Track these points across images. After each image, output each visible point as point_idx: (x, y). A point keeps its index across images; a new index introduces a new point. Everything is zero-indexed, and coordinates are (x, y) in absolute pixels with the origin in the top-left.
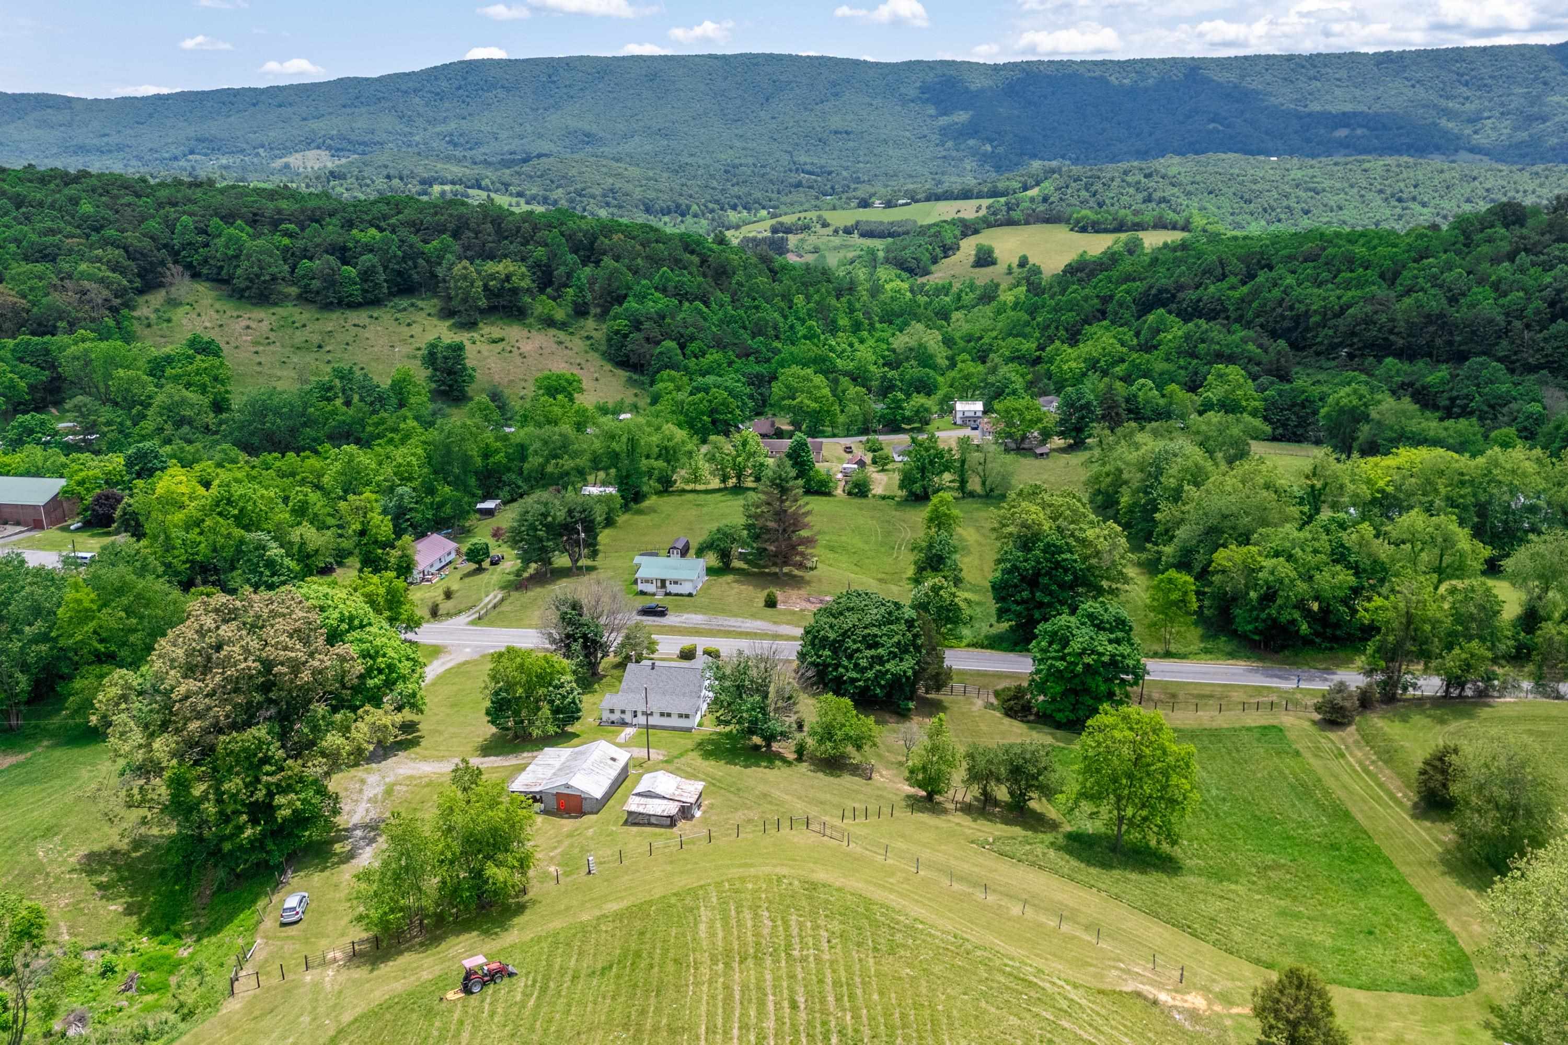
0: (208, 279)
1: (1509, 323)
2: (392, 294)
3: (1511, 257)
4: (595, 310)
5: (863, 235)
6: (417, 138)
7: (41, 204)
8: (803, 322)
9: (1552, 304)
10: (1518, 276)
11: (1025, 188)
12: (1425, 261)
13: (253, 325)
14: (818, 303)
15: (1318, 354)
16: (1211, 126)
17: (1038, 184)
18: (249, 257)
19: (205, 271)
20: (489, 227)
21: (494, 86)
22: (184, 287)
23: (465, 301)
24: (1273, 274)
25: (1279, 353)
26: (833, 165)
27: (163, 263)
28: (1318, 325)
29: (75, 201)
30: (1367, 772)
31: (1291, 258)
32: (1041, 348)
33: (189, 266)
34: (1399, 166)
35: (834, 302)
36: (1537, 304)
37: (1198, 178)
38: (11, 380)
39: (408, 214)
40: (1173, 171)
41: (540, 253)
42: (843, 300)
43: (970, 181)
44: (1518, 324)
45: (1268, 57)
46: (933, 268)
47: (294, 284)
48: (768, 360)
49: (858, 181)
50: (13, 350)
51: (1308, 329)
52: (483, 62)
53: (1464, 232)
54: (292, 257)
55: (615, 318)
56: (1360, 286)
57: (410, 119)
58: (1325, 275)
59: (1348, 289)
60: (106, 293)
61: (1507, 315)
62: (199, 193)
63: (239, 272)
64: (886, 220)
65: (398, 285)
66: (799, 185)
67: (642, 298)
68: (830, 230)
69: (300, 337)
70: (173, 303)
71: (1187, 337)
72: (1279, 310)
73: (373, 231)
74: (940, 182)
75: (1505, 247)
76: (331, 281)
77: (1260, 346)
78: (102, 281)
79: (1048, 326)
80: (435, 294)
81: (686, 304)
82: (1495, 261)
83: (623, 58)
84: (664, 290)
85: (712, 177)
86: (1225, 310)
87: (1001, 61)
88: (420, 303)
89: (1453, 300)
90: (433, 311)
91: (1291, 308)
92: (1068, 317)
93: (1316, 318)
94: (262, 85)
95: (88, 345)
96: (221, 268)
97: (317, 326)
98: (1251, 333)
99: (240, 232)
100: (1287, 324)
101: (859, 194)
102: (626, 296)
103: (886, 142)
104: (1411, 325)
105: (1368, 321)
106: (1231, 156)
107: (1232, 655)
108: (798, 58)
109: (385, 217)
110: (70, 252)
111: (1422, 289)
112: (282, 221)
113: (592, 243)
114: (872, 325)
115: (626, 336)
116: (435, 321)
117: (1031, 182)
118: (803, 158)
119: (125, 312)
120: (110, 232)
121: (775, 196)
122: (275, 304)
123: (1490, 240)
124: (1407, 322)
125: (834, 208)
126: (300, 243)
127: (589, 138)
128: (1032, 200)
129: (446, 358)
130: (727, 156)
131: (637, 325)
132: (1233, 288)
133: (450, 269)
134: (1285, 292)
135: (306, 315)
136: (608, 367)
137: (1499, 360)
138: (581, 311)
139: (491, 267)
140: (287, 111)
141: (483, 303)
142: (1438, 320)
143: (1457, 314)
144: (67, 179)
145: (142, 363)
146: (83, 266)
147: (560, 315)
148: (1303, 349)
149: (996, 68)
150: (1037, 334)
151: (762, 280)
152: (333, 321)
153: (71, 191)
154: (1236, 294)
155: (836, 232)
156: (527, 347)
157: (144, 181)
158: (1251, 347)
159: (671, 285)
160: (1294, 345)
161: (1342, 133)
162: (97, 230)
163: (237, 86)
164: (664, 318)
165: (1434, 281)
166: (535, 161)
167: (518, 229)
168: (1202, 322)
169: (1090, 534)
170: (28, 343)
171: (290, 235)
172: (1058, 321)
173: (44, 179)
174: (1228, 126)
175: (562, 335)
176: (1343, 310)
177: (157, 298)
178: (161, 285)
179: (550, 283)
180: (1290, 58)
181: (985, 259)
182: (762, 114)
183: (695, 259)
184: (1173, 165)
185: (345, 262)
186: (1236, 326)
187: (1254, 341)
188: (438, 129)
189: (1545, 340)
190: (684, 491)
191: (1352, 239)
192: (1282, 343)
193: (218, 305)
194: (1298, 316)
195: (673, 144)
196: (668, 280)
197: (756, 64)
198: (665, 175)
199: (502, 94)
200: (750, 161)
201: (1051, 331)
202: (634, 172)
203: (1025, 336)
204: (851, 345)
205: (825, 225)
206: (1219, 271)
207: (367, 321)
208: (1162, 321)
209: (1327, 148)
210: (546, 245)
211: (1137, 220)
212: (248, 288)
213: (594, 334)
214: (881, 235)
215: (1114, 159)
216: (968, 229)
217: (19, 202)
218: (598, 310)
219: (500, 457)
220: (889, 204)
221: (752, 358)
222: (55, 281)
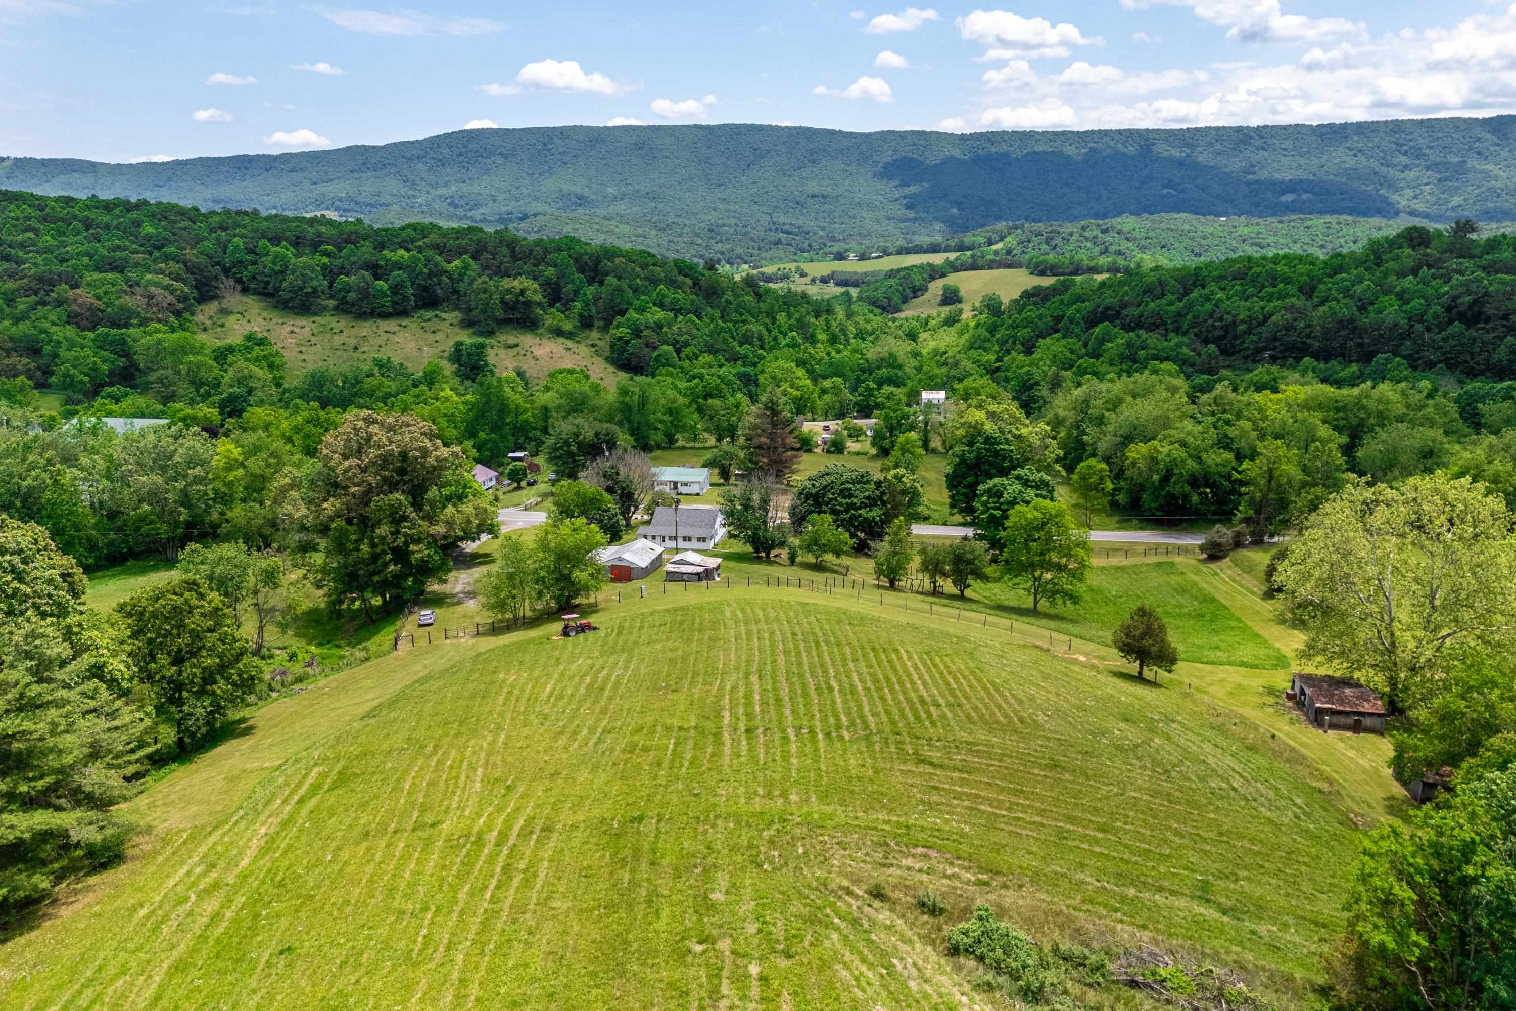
0: (255, 293)
1: (1412, 326)
2: (417, 308)
3: (1415, 272)
4: (597, 323)
5: (838, 284)
6: (420, 200)
7: (107, 227)
8: (785, 335)
9: (1449, 309)
10: (1421, 286)
11: (990, 243)
12: (1339, 277)
13: (296, 330)
14: (798, 320)
15: (1246, 358)
16: (1165, 191)
17: (1002, 239)
18: (293, 272)
19: (253, 286)
20: (504, 250)
21: (493, 153)
22: (234, 299)
23: (483, 311)
24: (1206, 291)
25: (1210, 355)
26: (810, 224)
27: (216, 278)
28: (1245, 332)
29: (138, 224)
30: (1234, 581)
31: (1221, 278)
32: (999, 360)
33: (239, 281)
34: (1339, 223)
35: (813, 320)
36: (1436, 308)
37: (1151, 234)
38: (95, 363)
39: (433, 238)
40: (1127, 228)
41: (550, 272)
42: (822, 319)
43: (939, 238)
44: (1418, 327)
45: (1218, 129)
46: (904, 307)
47: (331, 297)
48: (755, 365)
49: (833, 239)
50: (94, 340)
51: (1235, 338)
52: (483, 131)
53: (1375, 253)
54: (330, 273)
55: (618, 327)
56: (1282, 297)
57: (414, 183)
58: (1251, 290)
59: (1269, 301)
60: (171, 299)
61: (1410, 319)
62: (247, 220)
63: (284, 284)
64: (859, 270)
65: (424, 299)
66: (778, 242)
67: (641, 310)
68: (807, 280)
69: (338, 340)
70: (226, 312)
71: (1129, 345)
72: (1210, 321)
73: (402, 252)
74: (910, 241)
75: (1410, 263)
76: (365, 293)
77: (1194, 350)
78: (166, 288)
79: (1006, 342)
80: (456, 308)
81: (680, 318)
82: (1401, 275)
83: (614, 128)
84: (661, 305)
85: (697, 235)
86: (1164, 323)
87: (968, 132)
88: (443, 315)
89: (1363, 309)
90: (454, 321)
91: (1221, 319)
92: (1024, 333)
93: (1243, 327)
94: (276, 152)
95: (159, 336)
96: (268, 282)
97: (353, 331)
98: (1185, 339)
99: (285, 250)
100: (1217, 333)
101: (835, 249)
102: (626, 310)
103: (859, 204)
104: (1326, 331)
105: (1289, 328)
106: (1183, 215)
107: (1141, 529)
108: (777, 128)
109: (413, 241)
110: (137, 265)
111: (1335, 299)
112: (321, 243)
113: (596, 266)
114: (848, 341)
115: (627, 342)
116: (456, 329)
117: (995, 237)
118: (781, 219)
119: (186, 315)
120: (171, 250)
121: (756, 252)
122: (315, 314)
123: (1397, 258)
124: (1323, 327)
125: (812, 261)
126: (338, 262)
127: (582, 200)
128: (996, 253)
129: (469, 355)
130: (711, 217)
131: (637, 332)
132: (1171, 304)
133: (471, 284)
134: (1216, 306)
135: (342, 324)
136: (612, 369)
137: (1404, 358)
138: (586, 323)
139: (507, 283)
140: (299, 175)
141: (500, 314)
142: (1349, 325)
143: (1365, 320)
144: (128, 207)
145: (207, 351)
146: (149, 276)
147: (568, 326)
148: (1233, 354)
149: (963, 138)
150: (996, 348)
151: (749, 299)
152: (366, 328)
153: (135, 215)
154: (1173, 308)
155: (813, 281)
156: (540, 352)
157: (197, 210)
158: (1185, 350)
159: (667, 301)
160: (1223, 352)
161: (1289, 197)
162: (159, 248)
163: (252, 153)
164: (661, 327)
165: (1346, 291)
166: (532, 219)
167: (531, 251)
168: (1142, 332)
169: (1024, 431)
170: (107, 334)
171: (329, 255)
172: (1015, 337)
173: (108, 207)
174: (1182, 191)
175: (570, 344)
176: (1266, 319)
177: (211, 308)
178: (214, 297)
179: (559, 299)
180: (1239, 130)
181: (951, 297)
182: (744, 179)
183: (688, 281)
184: (1128, 223)
185: (377, 278)
186: (1172, 335)
187: (1188, 346)
188: (440, 192)
189: (1445, 340)
190: (683, 448)
191: (1276, 260)
192: (1212, 347)
193: (265, 314)
194: (1227, 326)
195: (661, 206)
196: (665, 296)
197: (739, 134)
198: (654, 232)
199: (499, 160)
200: (732, 221)
201: (1008, 346)
202: (625, 229)
203: (985, 350)
204: (828, 354)
205: (803, 275)
206: (1158, 290)
207: (397, 328)
208: (1107, 333)
209: (1276, 210)
210: (556, 266)
211: (1092, 264)
212: (291, 299)
213: (598, 342)
214: (855, 284)
215: (1074, 219)
216: (935, 273)
217: (88, 225)
218: (602, 323)
219: (528, 416)
220: (863, 257)
221: (740, 363)
222: (125, 287)
